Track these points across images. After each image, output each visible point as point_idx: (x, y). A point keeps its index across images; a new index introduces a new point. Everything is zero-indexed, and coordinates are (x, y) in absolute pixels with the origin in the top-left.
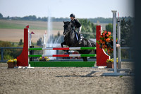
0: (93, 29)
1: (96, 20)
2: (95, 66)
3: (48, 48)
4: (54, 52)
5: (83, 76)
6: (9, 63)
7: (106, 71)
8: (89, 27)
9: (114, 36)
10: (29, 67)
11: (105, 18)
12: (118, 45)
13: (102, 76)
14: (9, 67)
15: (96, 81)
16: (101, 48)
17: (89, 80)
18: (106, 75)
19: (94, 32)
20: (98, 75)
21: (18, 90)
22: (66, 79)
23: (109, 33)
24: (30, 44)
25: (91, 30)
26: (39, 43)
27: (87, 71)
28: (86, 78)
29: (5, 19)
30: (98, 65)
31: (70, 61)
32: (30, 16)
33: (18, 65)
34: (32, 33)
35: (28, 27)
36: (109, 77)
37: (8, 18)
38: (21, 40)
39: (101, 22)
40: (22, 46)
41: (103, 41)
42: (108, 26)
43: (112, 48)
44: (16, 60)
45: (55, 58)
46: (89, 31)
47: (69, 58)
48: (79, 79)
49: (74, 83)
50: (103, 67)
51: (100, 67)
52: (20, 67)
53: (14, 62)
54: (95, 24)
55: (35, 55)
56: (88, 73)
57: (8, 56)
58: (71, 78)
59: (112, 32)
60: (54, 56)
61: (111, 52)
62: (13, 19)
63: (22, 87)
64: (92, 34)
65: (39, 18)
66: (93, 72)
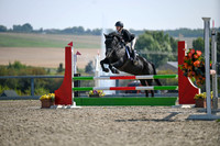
0: (173, 46)
1: (177, 32)
2: (177, 104)
3: (103, 77)
4: (112, 83)
5: (158, 120)
6: (43, 101)
7: (194, 113)
8: (166, 43)
9: (207, 58)
10: (74, 106)
11: (192, 29)
12: (213, 72)
13: (188, 120)
14: (43, 107)
15: (178, 128)
16: (186, 76)
17: (167, 127)
18: (194, 119)
19: (174, 51)
20: (182, 118)
21: (57, 141)
22: (131, 124)
23: (199, 53)
24: (74, 71)
25: (169, 48)
26: (89, 69)
27: (163, 111)
28: (162, 124)
29: (36, 32)
30: (181, 102)
31: (137, 97)
32: (74, 28)
33: (57, 103)
34: (78, 53)
35: (71, 44)
36: (199, 122)
37: (41, 31)
38: (61, 65)
39: (185, 36)
40: (63, 74)
41: (189, 65)
42: (197, 41)
43: (204, 76)
44: (53, 95)
45: (114, 92)
46: (166, 50)
47: (136, 92)
48: (152, 124)
49: (144, 131)
50: (189, 106)
51: (184, 106)
52: (60, 106)
53: (51, 99)
54: (176, 39)
55: (82, 87)
56: (165, 115)
57: (42, 90)
58: (140, 123)
59: (203, 51)
60: (111, 89)
61: (202, 83)
62: (48, 32)
63: (63, 137)
64: (171, 54)
65: (89, 31)
66: (174, 114)
